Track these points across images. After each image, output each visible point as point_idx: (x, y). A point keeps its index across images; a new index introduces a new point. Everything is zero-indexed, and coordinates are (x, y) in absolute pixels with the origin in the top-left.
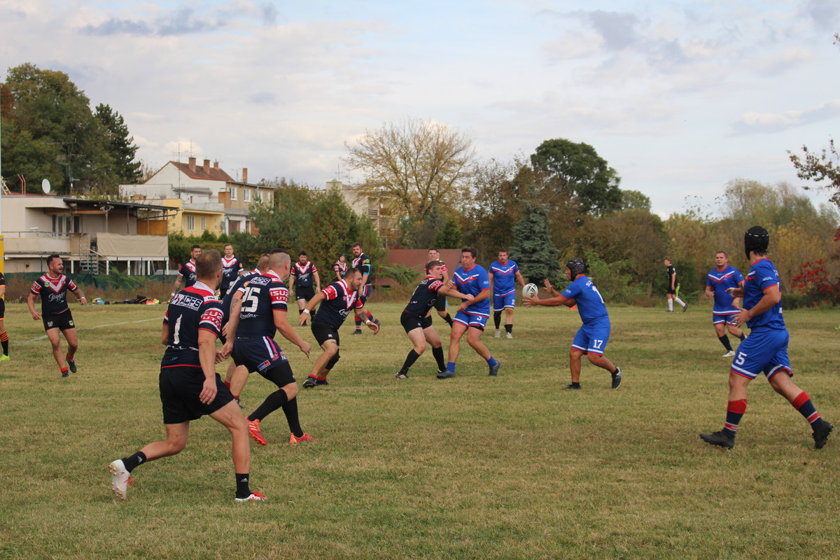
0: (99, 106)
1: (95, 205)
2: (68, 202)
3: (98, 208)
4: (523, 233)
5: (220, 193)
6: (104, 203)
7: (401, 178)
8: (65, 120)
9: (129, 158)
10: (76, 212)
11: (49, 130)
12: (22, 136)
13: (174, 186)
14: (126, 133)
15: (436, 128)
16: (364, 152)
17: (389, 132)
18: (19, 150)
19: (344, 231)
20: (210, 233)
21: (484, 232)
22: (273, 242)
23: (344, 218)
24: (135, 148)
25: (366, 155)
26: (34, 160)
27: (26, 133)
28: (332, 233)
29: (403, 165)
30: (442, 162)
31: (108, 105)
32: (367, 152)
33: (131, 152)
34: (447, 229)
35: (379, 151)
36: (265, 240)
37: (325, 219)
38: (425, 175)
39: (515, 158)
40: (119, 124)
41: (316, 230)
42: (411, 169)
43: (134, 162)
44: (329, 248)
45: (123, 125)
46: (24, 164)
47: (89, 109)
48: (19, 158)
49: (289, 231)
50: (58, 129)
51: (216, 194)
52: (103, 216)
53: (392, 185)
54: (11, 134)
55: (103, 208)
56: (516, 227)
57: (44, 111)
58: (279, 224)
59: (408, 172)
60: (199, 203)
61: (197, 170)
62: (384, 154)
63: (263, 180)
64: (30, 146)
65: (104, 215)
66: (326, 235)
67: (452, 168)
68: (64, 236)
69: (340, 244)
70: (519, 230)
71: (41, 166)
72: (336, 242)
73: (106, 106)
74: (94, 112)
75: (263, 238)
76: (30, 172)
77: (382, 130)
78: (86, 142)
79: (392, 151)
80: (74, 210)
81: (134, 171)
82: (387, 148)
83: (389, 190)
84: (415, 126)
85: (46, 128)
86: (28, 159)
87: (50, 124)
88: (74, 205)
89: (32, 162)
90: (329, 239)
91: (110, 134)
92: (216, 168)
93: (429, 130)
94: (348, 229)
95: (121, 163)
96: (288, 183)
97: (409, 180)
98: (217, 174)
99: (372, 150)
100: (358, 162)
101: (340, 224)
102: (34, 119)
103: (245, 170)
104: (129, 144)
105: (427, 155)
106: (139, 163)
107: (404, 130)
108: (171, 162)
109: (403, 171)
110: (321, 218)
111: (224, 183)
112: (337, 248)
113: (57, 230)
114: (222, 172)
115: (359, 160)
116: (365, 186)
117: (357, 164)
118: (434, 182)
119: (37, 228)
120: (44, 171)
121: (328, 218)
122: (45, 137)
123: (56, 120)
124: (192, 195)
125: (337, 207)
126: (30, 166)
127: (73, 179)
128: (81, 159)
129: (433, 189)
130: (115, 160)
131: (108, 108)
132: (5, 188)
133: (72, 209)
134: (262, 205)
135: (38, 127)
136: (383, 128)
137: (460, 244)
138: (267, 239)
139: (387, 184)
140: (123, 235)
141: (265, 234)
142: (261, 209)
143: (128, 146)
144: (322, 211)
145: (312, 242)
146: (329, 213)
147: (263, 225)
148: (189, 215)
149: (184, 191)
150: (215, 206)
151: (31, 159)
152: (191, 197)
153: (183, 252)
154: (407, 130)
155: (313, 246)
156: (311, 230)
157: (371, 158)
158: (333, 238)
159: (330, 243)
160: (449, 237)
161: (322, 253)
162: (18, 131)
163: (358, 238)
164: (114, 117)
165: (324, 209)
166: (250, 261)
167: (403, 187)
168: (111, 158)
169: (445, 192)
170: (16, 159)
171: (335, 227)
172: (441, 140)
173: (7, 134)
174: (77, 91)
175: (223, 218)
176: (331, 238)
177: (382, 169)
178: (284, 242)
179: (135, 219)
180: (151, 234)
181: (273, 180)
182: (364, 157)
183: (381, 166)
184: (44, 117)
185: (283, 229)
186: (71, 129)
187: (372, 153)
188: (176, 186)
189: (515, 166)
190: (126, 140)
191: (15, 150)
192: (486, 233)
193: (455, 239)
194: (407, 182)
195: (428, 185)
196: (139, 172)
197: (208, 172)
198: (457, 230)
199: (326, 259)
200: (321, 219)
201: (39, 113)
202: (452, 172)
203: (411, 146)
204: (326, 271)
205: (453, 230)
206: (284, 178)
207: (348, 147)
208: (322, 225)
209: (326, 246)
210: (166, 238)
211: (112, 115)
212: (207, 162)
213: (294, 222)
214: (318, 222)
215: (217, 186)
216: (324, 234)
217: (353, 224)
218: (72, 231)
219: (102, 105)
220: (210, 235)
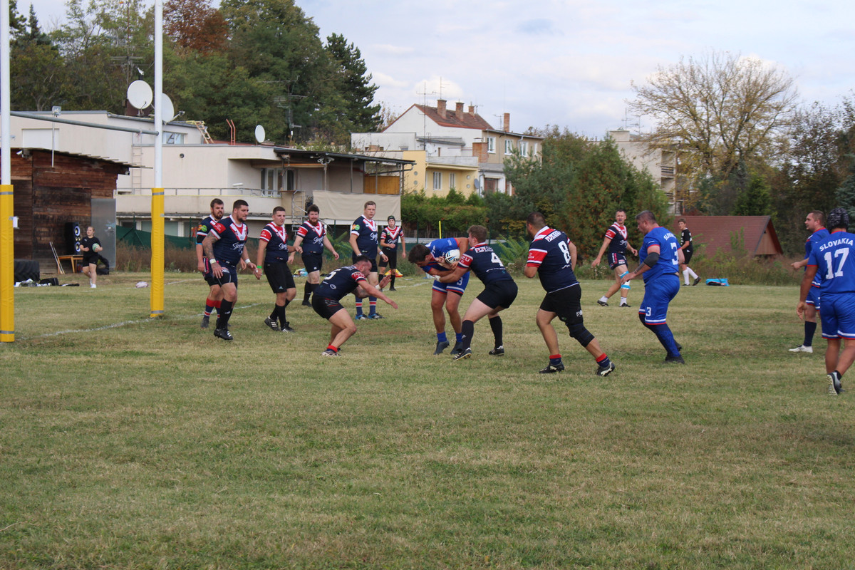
0: (331, 36)
1: (312, 157)
2: (279, 153)
3: (315, 161)
4: (849, 196)
5: (474, 144)
6: (322, 155)
7: (701, 126)
8: (288, 53)
9: (367, 100)
10: (289, 165)
11: (268, 66)
12: (237, 73)
13: (418, 135)
14: (363, 70)
15: (747, 64)
16: (655, 94)
17: (687, 69)
18: (233, 89)
19: (619, 192)
20: (457, 193)
21: (802, 195)
22: (532, 204)
23: (619, 175)
24: (374, 88)
25: (658, 97)
26: (251, 103)
27: (241, 70)
28: (603, 193)
29: (704, 110)
30: (755, 106)
31: (342, 36)
32: (659, 94)
33: (369, 93)
34: (752, 190)
35: (675, 92)
36: (522, 202)
37: (595, 177)
38: (732, 123)
39: (845, 102)
40: (354, 59)
41: (583, 190)
42: (714, 116)
43: (372, 105)
44: (599, 213)
45: (360, 59)
46: (238, 107)
47: (318, 40)
48: (233, 100)
49: (552, 191)
50: (279, 64)
51: (469, 145)
52: (321, 169)
53: (690, 135)
54: (223, 70)
55: (321, 160)
56: (841, 189)
57: (263, 42)
58: (540, 182)
59: (711, 119)
60: (449, 156)
61: (447, 116)
62: (681, 96)
63: (531, 128)
64: (246, 85)
65: (323, 168)
66: (596, 196)
67: (767, 114)
68: (275, 194)
69: (612, 207)
70: (844, 193)
71: (259, 110)
72: (609, 206)
73: (339, 36)
74: (325, 43)
75: (519, 200)
76: (245, 117)
77: (679, 65)
78: (314, 80)
79: (691, 93)
80: (287, 163)
81: (373, 117)
82: (684, 89)
83: (687, 142)
84: (720, 61)
85: (266, 63)
86: (243, 101)
87: (271, 58)
88: (286, 156)
89: (248, 105)
90: (599, 202)
91: (344, 70)
92: (470, 113)
93: (738, 65)
94: (624, 189)
95: (356, 107)
96: (562, 132)
97: (712, 129)
98: (472, 120)
99: (666, 91)
100: (647, 106)
101: (614, 183)
102: (251, 52)
103: (507, 116)
104: (367, 83)
105: (735, 98)
106: (379, 107)
107: (707, 66)
108: (415, 105)
109: (705, 117)
110: (590, 175)
111: (481, 131)
112: (609, 213)
113: (267, 187)
114: (478, 118)
115: (649, 103)
116: (656, 136)
117: (646, 108)
118: (744, 132)
119: (241, 184)
120: (262, 116)
121: (599, 175)
122: (264, 74)
123: (279, 54)
124: (437, 146)
125: (610, 161)
126: (246, 109)
127: (293, 126)
128: (308, 101)
129: (743, 141)
130: (348, 102)
131: (341, 39)
132: (206, 136)
133: (283, 161)
134: (520, 158)
135: (257, 62)
136: (680, 63)
137: (769, 210)
138: (524, 201)
139: (683, 134)
140: (344, 193)
141: (522, 194)
142: (518, 164)
143: (365, 85)
144: (592, 167)
145: (579, 205)
146: (600, 170)
147: (521, 183)
148: (435, 171)
149: (430, 141)
150: (466, 159)
151: (247, 101)
152: (439, 149)
153: (420, 216)
154: (711, 67)
155: (579, 210)
156: (577, 190)
157: (664, 101)
158: (604, 201)
159: (601, 206)
160: (754, 200)
161: (590, 219)
162: (233, 67)
163: (635, 201)
164: (348, 50)
165: (594, 164)
166: (503, 228)
167: (704, 138)
168: (344, 101)
169: (757, 144)
170: (228, 101)
171: (608, 187)
172: (753, 78)
173: (218, 71)
174: (305, 17)
175: (477, 175)
176: (602, 200)
177: (677, 115)
178: (546, 205)
179: (361, 174)
180: (380, 193)
181: (543, 128)
182: (655, 100)
183: (676, 111)
184: (263, 49)
185: (546, 188)
186: (295, 64)
187: (665, 95)
188: (421, 135)
189: (845, 111)
190: (364, 78)
191: (228, 89)
192: (804, 197)
193: (762, 203)
194: (709, 132)
195: (737, 134)
196: (378, 118)
197: (462, 118)
198: (764, 192)
199: (595, 227)
200: (591, 177)
201: (258, 45)
202: (767, 118)
203: (716, 87)
204: (594, 241)
205: (759, 192)
206: (556, 126)
207: (635, 87)
208: (591, 185)
209: (595, 210)
210: (398, 199)
211: (346, 47)
212: (460, 105)
213: (559, 180)
214: (586, 181)
215: (471, 136)
216: (594, 196)
217: (630, 182)
218: (285, 188)
219: (334, 35)
220: (457, 196)
